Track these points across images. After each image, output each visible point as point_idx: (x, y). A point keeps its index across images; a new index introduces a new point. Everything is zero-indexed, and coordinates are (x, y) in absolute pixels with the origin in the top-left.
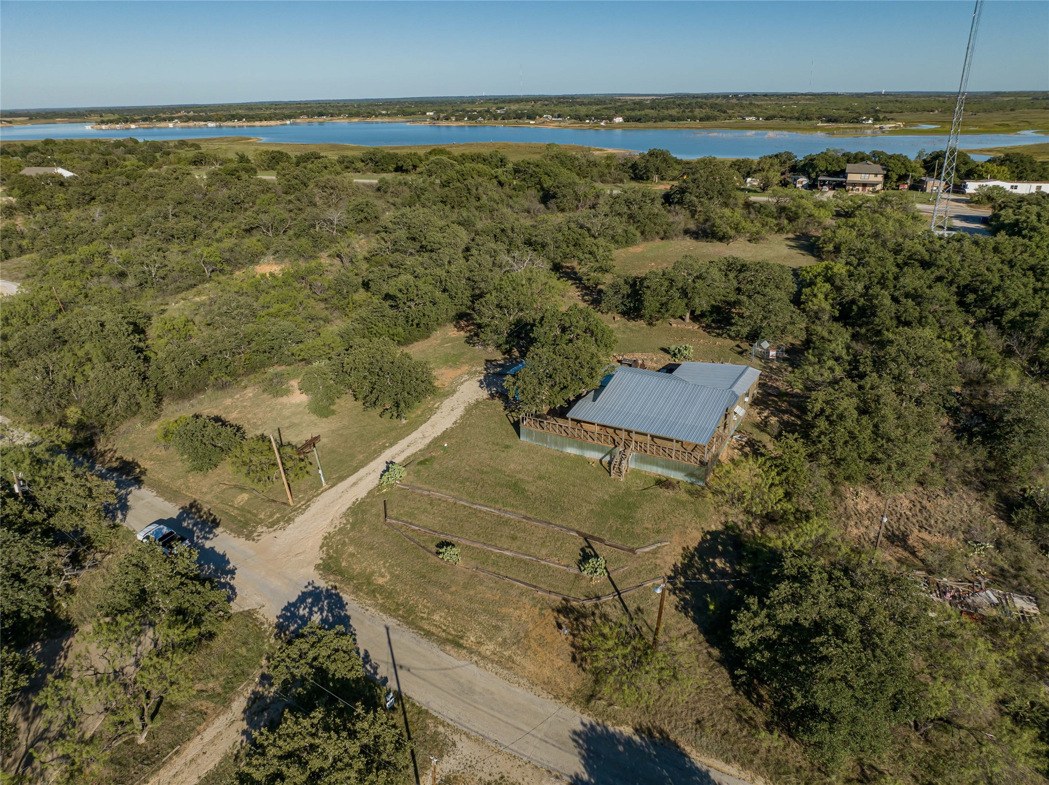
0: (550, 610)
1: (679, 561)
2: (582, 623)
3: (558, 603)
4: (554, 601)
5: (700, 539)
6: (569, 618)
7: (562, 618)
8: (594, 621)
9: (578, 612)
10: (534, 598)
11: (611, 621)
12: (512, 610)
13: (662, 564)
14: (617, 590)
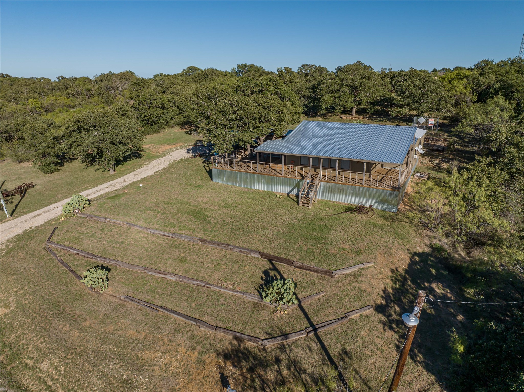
0: (213, 355)
1: (389, 285)
2: (260, 376)
3: (227, 343)
4: (222, 340)
5: (408, 260)
6: (241, 368)
7: (230, 368)
8: (279, 372)
9: (255, 358)
10: (194, 337)
11: (305, 371)
12: (157, 354)
13: (368, 290)
14: (312, 325)
